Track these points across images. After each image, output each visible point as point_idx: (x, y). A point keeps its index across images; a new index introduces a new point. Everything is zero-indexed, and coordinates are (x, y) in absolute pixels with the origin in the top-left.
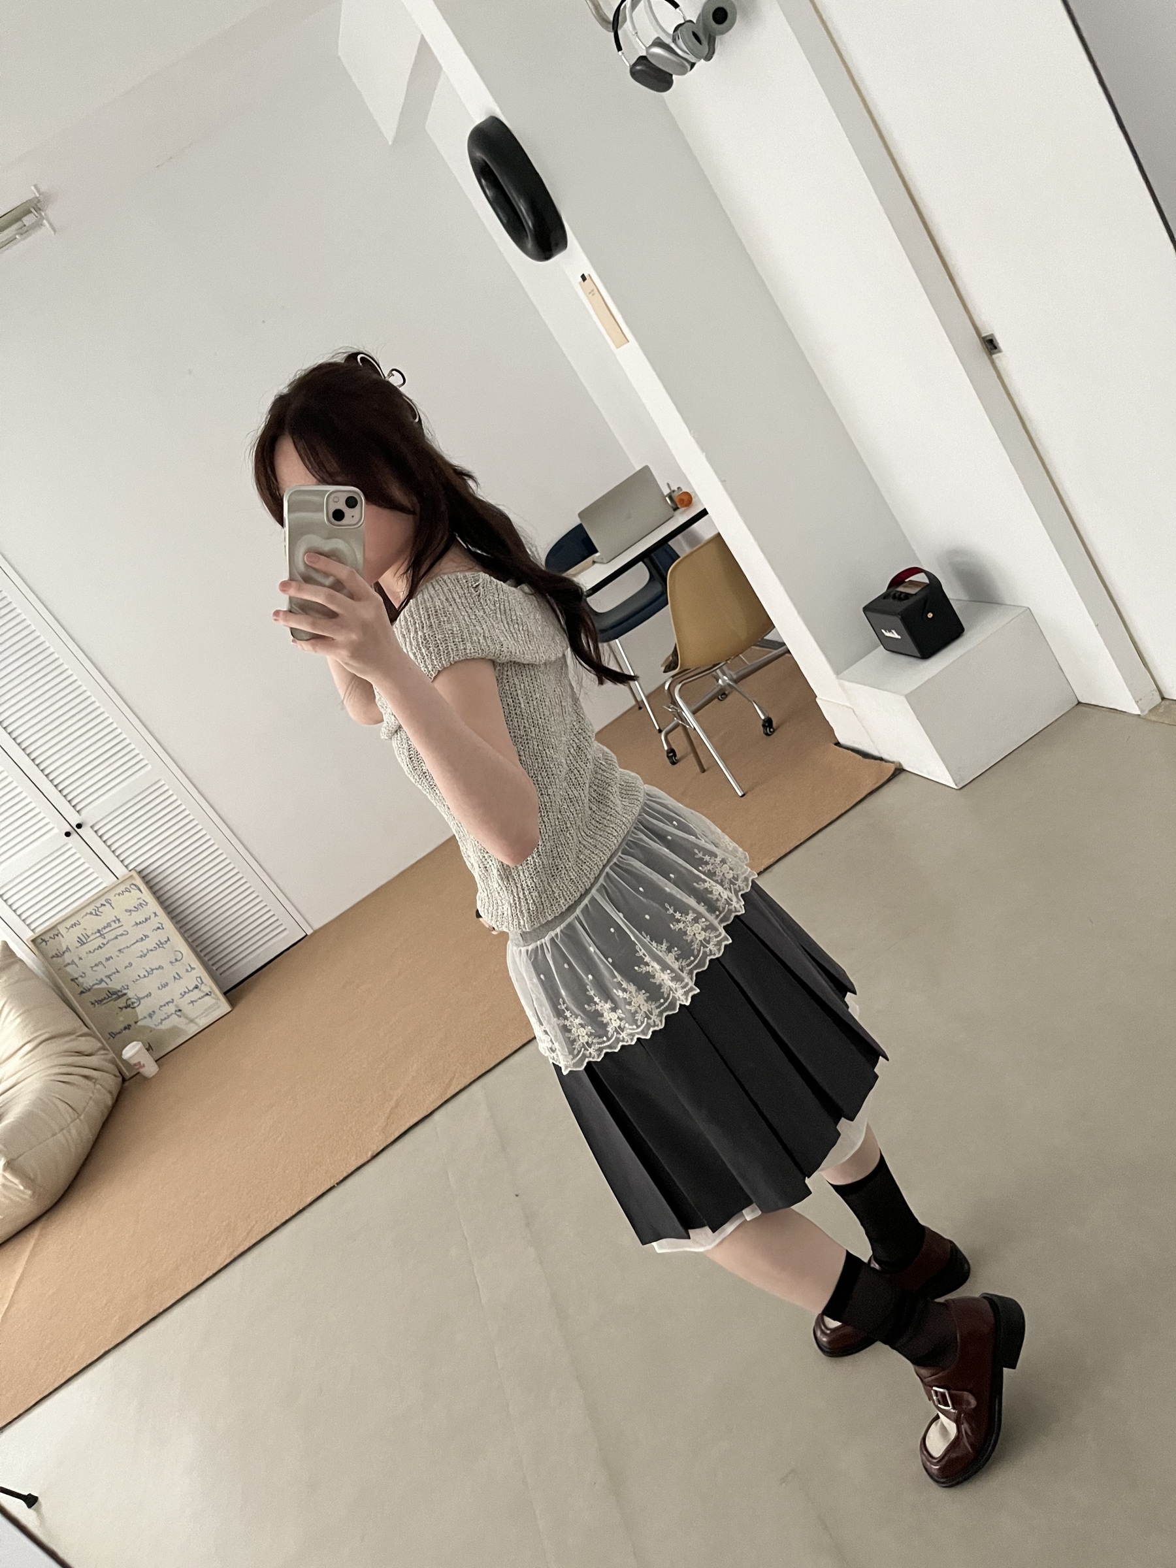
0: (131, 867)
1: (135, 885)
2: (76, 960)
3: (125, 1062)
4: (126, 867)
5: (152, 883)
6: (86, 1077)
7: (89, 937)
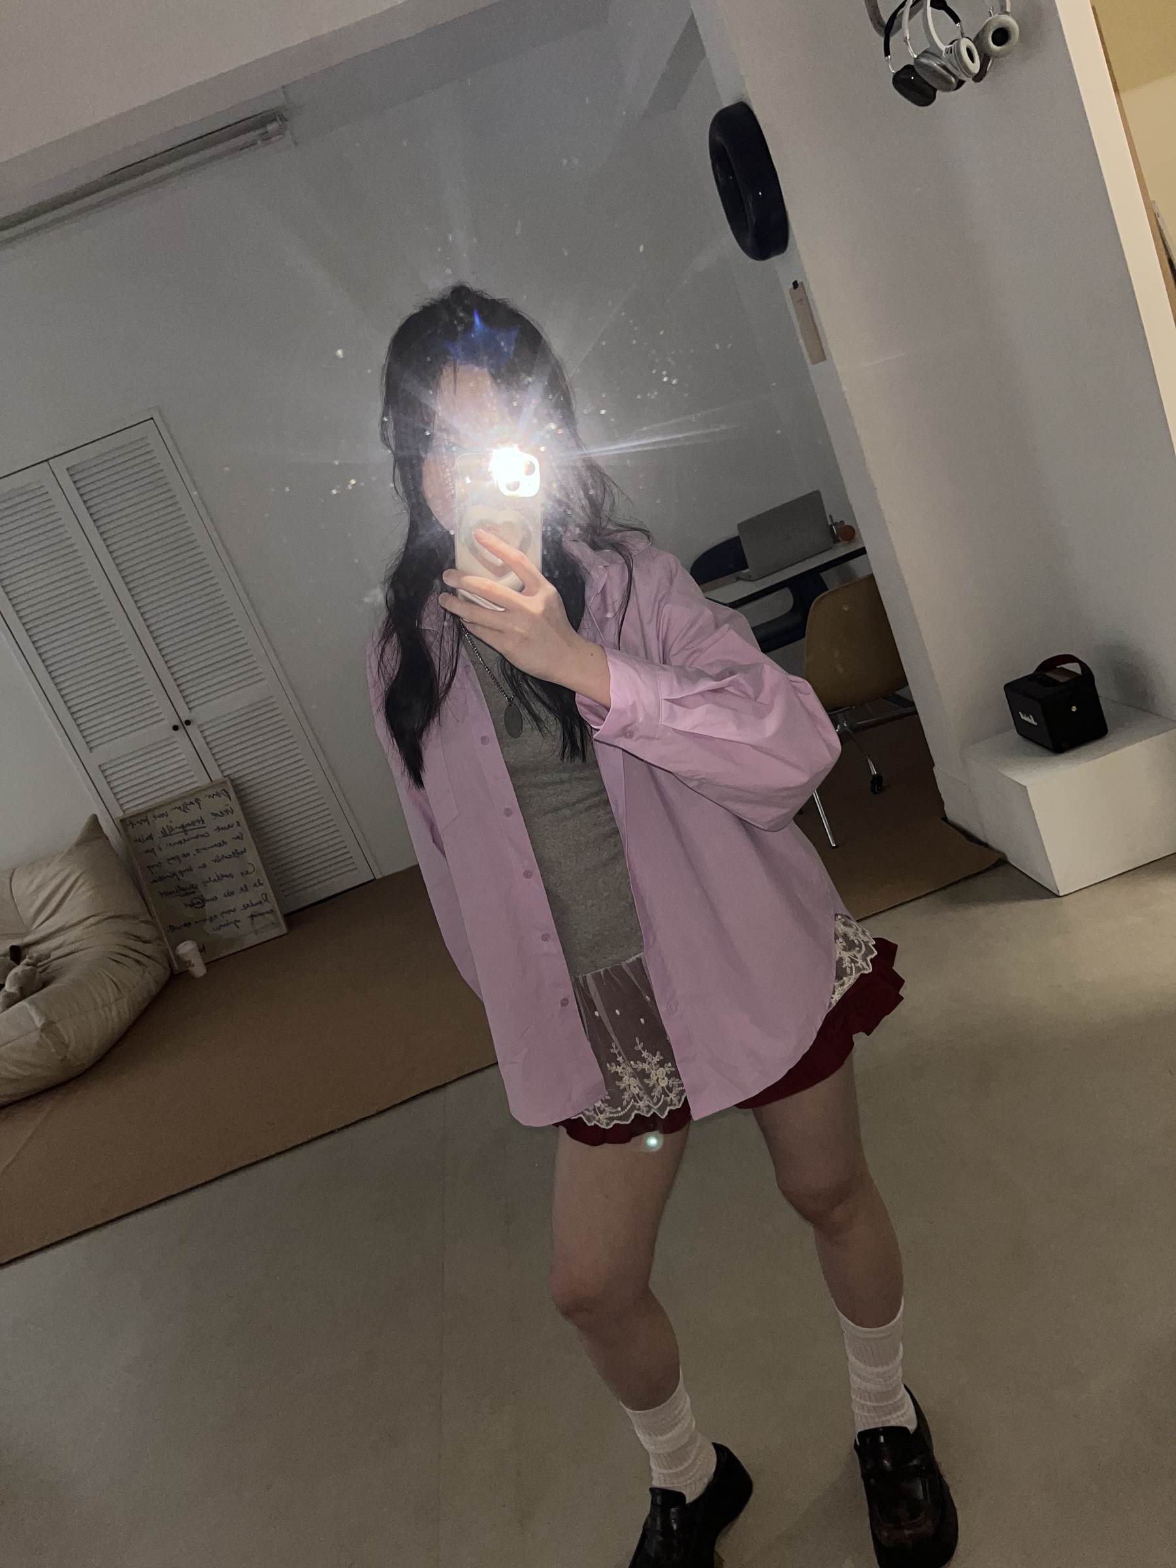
0: (226, 773)
1: (226, 791)
2: (156, 851)
3: (178, 957)
4: (222, 772)
5: (243, 793)
6: (138, 962)
7: (173, 830)
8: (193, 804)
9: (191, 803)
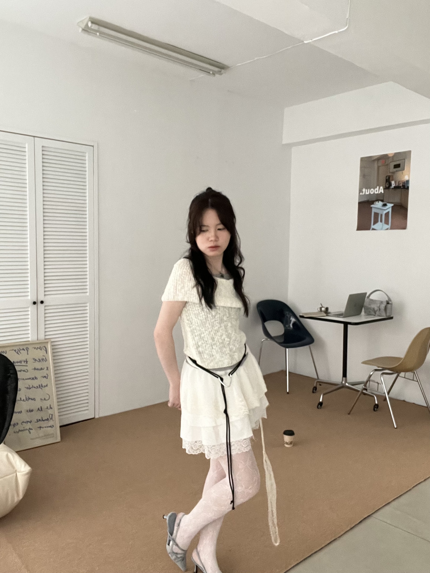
1: (46, 348)
5: (53, 351)
8: (24, 350)
9: (23, 349)
